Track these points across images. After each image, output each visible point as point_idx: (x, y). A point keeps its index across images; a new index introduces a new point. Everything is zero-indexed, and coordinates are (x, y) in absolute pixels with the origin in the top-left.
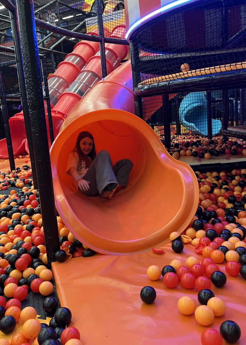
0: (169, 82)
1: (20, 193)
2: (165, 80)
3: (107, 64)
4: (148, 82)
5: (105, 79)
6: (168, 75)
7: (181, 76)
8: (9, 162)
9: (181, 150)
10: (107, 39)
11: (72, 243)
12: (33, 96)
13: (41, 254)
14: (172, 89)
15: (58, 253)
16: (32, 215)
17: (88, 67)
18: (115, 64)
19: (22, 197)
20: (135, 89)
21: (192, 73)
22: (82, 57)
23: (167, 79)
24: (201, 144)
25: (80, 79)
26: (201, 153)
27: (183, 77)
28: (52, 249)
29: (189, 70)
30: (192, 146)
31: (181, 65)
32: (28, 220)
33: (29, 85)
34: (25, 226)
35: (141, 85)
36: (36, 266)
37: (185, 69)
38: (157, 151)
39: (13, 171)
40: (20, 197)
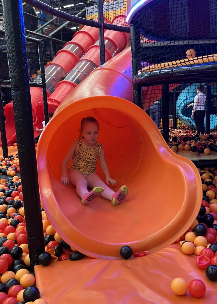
0: (172, 69)
1: (9, 182)
2: (168, 67)
3: (106, 54)
4: (149, 69)
5: (103, 66)
6: (172, 61)
7: (186, 63)
8: (2, 149)
9: (180, 144)
10: (107, 25)
11: (59, 244)
12: (17, 74)
13: (23, 254)
14: (175, 77)
15: (42, 255)
16: (19, 208)
17: (86, 57)
18: (113, 54)
19: (11, 187)
20: (134, 78)
21: (199, 60)
22: (81, 46)
23: (170, 66)
24: (199, 139)
25: (78, 68)
26: (200, 148)
27: (188, 63)
28: (35, 251)
29: (196, 57)
30: (190, 140)
31: (186, 51)
32: (15, 213)
33: (12, 60)
34: (10, 220)
35: (141, 72)
36: (17, 269)
37: (191, 55)
38: (156, 145)
39: (6, 158)
40: (9, 187)
